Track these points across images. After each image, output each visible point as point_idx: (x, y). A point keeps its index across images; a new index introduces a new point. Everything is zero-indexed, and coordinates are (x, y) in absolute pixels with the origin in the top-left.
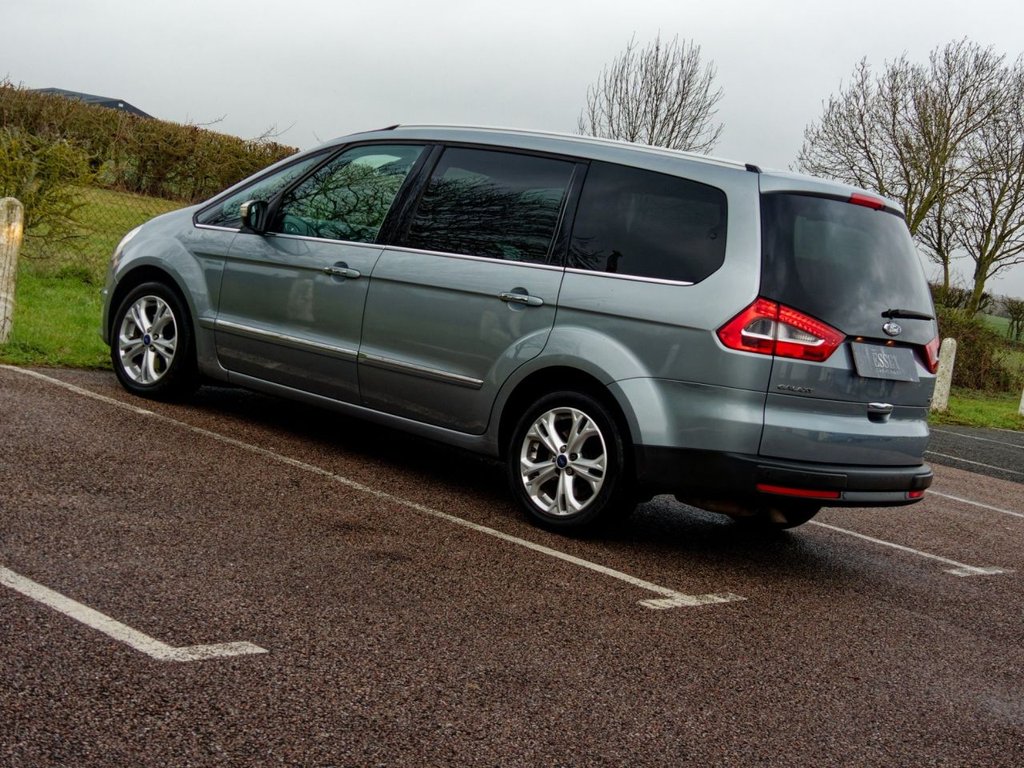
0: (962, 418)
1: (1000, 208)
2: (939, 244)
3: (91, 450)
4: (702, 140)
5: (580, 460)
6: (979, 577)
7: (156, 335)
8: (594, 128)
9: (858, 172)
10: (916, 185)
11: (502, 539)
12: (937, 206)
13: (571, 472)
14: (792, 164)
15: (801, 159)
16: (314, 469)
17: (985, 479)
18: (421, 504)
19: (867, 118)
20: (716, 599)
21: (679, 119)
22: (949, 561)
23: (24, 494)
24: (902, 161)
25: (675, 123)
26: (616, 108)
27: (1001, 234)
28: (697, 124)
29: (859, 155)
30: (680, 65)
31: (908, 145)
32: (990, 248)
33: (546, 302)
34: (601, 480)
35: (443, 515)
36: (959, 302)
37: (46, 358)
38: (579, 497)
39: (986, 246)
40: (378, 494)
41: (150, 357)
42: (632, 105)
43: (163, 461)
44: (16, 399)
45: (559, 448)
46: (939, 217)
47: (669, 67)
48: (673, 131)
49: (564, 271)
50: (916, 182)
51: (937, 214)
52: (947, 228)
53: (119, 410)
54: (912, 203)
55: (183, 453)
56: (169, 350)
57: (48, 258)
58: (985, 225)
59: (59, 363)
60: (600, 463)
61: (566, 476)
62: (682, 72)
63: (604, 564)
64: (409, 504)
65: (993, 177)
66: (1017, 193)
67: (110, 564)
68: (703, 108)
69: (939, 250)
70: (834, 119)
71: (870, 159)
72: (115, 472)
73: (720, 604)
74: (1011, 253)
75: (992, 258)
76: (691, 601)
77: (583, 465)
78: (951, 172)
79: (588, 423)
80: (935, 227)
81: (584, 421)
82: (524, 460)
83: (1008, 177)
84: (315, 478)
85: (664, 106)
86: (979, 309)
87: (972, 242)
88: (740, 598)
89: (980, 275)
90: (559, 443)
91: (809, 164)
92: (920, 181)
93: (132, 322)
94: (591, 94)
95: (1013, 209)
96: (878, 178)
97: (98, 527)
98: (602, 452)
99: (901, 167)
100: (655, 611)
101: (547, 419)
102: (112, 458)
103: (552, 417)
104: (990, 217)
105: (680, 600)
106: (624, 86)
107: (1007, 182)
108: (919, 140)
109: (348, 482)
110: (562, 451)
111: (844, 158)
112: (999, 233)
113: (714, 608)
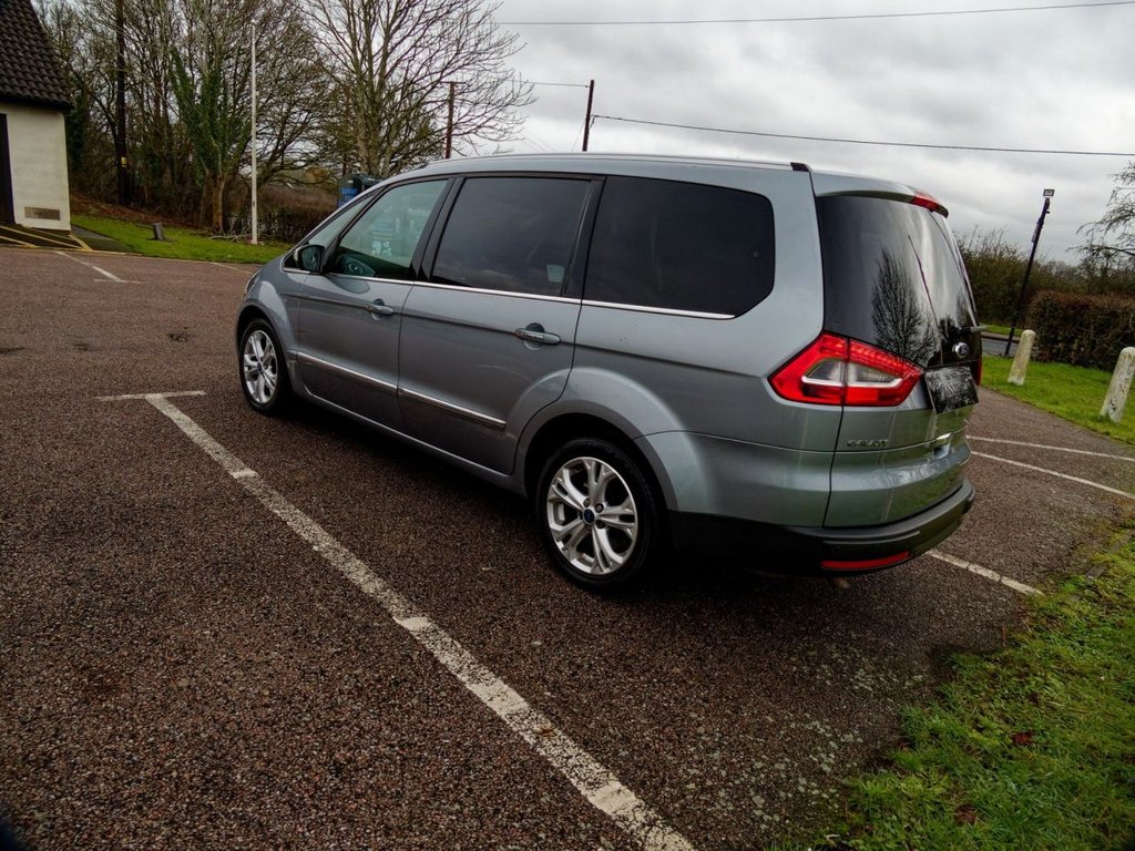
5: (607, 509)
13: (601, 525)
33: (563, 340)
34: (635, 525)
38: (617, 550)
45: (581, 503)
49: (581, 304)
60: (629, 507)
61: (598, 530)
77: (612, 514)
79: (603, 468)
81: (598, 466)
82: (553, 525)
90: (581, 498)
98: (627, 494)
101: (562, 477)
103: (566, 473)
110: (586, 504)
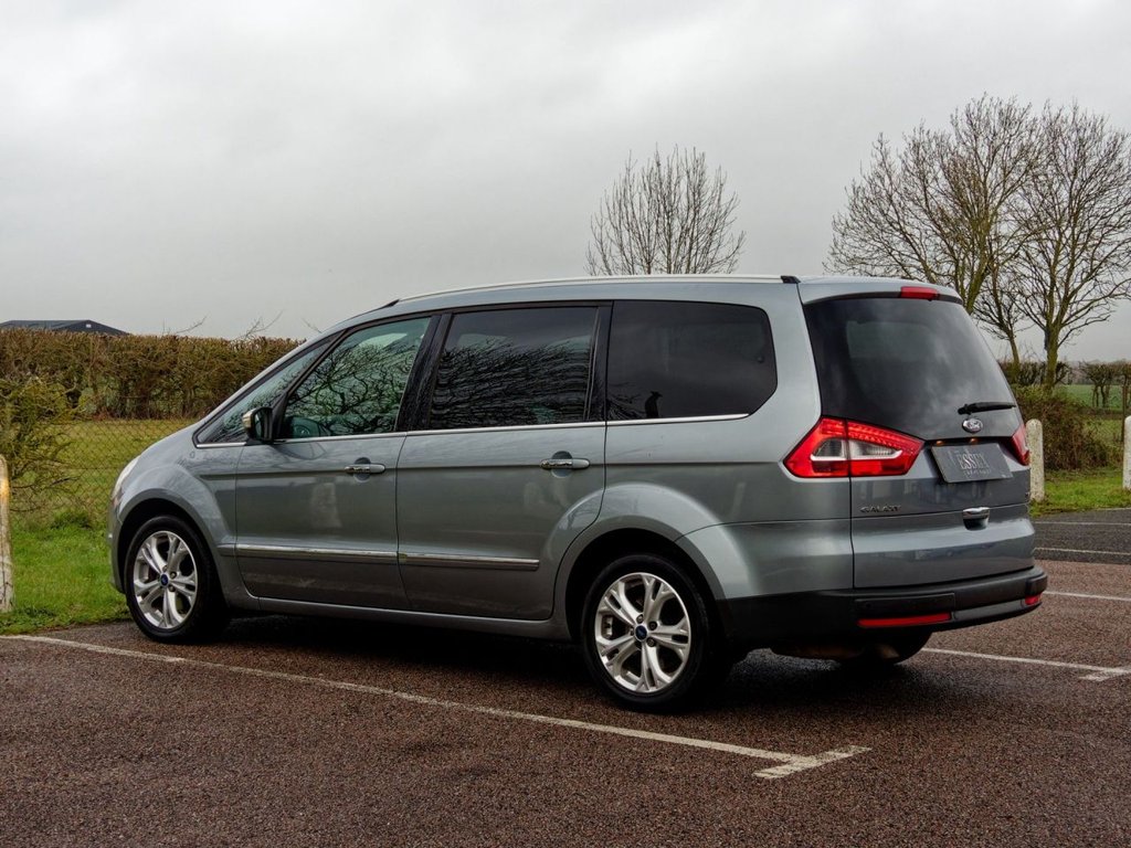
0: (1064, 503)
1: (1058, 268)
2: (1000, 318)
3: (124, 713)
4: (723, 252)
5: (661, 628)
6: (1119, 678)
7: (173, 573)
8: (605, 261)
9: (897, 257)
10: (963, 260)
11: (591, 731)
12: (989, 278)
13: (654, 643)
14: (826, 261)
15: (834, 254)
16: (372, 689)
17: (1103, 568)
18: (495, 708)
19: (896, 198)
20: (838, 755)
21: (695, 234)
22: (1082, 666)
23: (60, 777)
24: (944, 237)
25: (691, 239)
26: (626, 235)
27: (1065, 296)
28: (716, 237)
29: (895, 238)
30: (686, 177)
31: (945, 219)
32: (1055, 313)
33: (593, 462)
34: (687, 646)
35: (522, 715)
36: (1034, 376)
37: (57, 619)
38: (667, 669)
39: (1052, 311)
40: (446, 704)
41: (171, 598)
42: (643, 229)
43: (204, 711)
44: (33, 671)
45: (635, 619)
46: (995, 290)
47: (674, 181)
48: (691, 248)
49: (606, 426)
50: (962, 256)
51: (991, 288)
52: (1005, 299)
53: (146, 663)
54: (962, 281)
55: (226, 697)
56: (190, 587)
57: (39, 508)
58: (1045, 290)
59: (72, 622)
60: (683, 627)
61: (649, 648)
62: (690, 182)
63: (708, 738)
64: (482, 709)
65: (1044, 236)
66: (1073, 249)
67: (167, 839)
68: (718, 219)
69: (1001, 325)
70: (861, 205)
71: (908, 240)
72: (154, 732)
73: (843, 760)
74: (1079, 315)
75: (1060, 324)
76: (811, 762)
77: (665, 633)
78: (997, 239)
79: (662, 586)
80: (992, 301)
81: (657, 584)
82: (599, 638)
83: (1061, 234)
84: (374, 699)
85: (676, 223)
86: (1058, 381)
87: (1035, 310)
88: (864, 749)
89: (1051, 343)
90: (634, 614)
91: (843, 257)
92: (966, 255)
93: (144, 563)
94: (595, 225)
95: (1072, 267)
96: (920, 260)
97: (147, 799)
98: (683, 615)
99: (943, 243)
100: (774, 781)
101: (616, 590)
102: (148, 718)
103: (622, 586)
104: (1049, 280)
105: (800, 763)
106: (630, 209)
107: (1060, 240)
108: (956, 211)
109: (411, 697)
110: (639, 621)
111: (879, 245)
112: (1062, 296)
113: (838, 765)
